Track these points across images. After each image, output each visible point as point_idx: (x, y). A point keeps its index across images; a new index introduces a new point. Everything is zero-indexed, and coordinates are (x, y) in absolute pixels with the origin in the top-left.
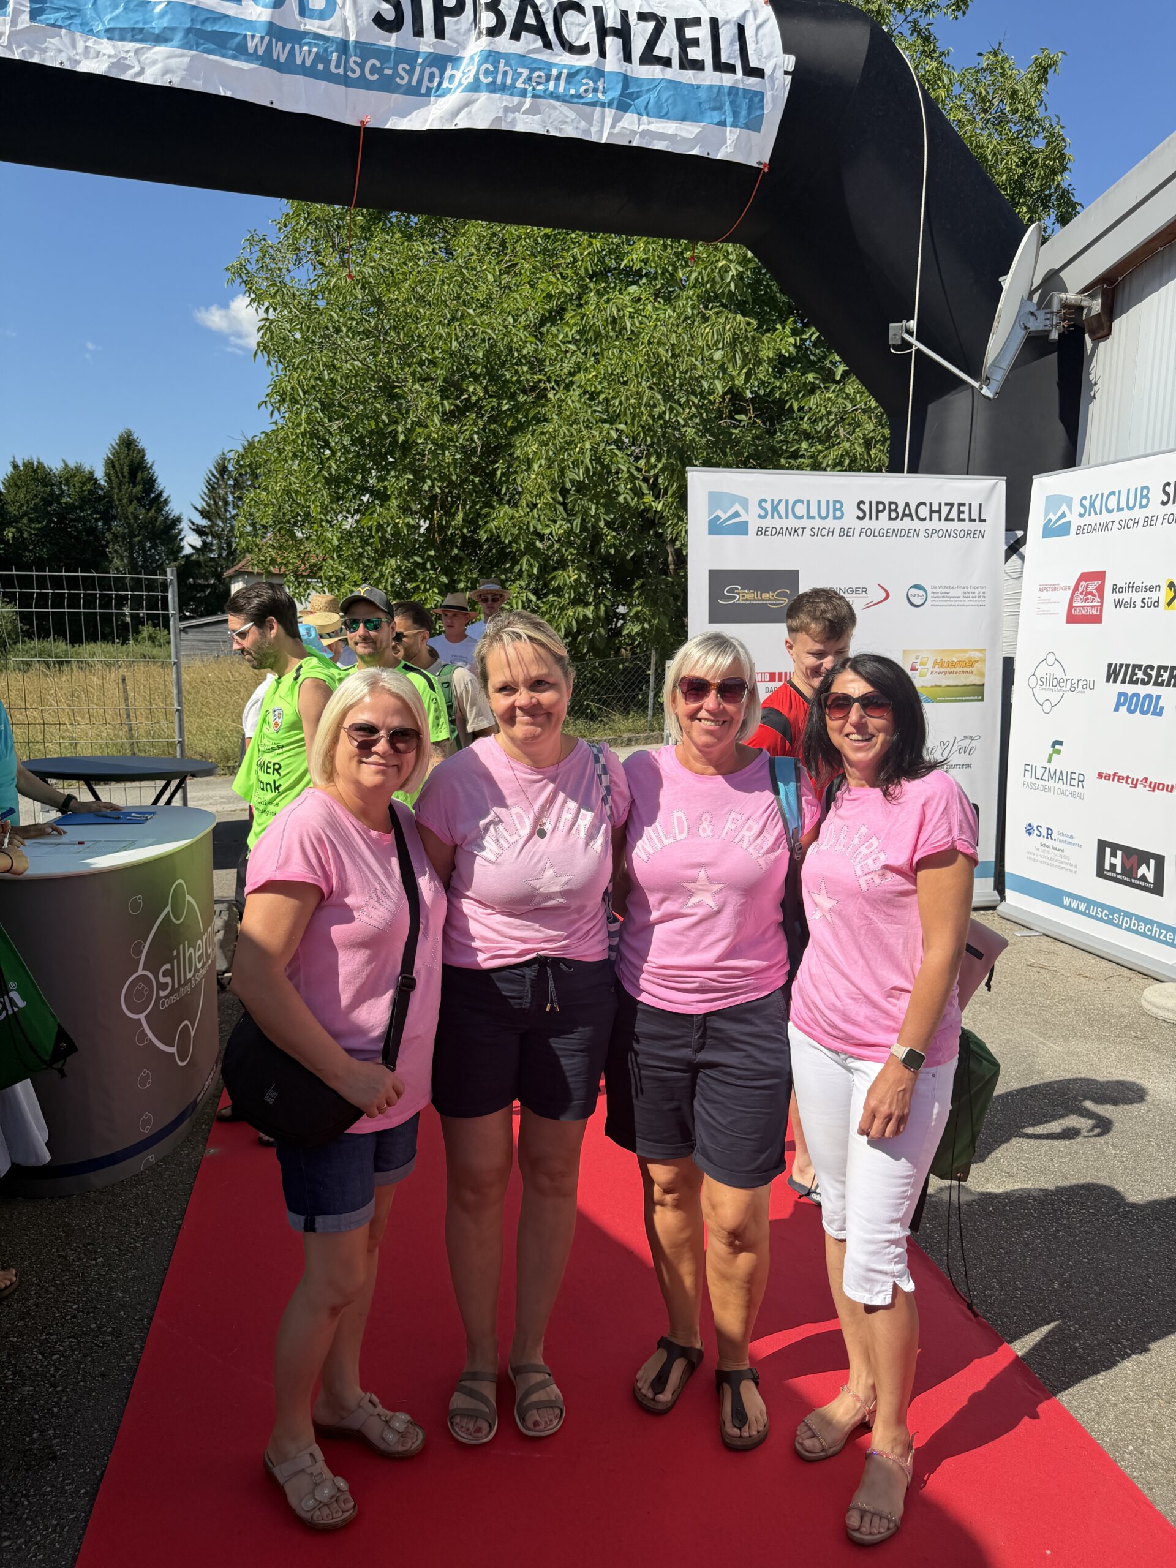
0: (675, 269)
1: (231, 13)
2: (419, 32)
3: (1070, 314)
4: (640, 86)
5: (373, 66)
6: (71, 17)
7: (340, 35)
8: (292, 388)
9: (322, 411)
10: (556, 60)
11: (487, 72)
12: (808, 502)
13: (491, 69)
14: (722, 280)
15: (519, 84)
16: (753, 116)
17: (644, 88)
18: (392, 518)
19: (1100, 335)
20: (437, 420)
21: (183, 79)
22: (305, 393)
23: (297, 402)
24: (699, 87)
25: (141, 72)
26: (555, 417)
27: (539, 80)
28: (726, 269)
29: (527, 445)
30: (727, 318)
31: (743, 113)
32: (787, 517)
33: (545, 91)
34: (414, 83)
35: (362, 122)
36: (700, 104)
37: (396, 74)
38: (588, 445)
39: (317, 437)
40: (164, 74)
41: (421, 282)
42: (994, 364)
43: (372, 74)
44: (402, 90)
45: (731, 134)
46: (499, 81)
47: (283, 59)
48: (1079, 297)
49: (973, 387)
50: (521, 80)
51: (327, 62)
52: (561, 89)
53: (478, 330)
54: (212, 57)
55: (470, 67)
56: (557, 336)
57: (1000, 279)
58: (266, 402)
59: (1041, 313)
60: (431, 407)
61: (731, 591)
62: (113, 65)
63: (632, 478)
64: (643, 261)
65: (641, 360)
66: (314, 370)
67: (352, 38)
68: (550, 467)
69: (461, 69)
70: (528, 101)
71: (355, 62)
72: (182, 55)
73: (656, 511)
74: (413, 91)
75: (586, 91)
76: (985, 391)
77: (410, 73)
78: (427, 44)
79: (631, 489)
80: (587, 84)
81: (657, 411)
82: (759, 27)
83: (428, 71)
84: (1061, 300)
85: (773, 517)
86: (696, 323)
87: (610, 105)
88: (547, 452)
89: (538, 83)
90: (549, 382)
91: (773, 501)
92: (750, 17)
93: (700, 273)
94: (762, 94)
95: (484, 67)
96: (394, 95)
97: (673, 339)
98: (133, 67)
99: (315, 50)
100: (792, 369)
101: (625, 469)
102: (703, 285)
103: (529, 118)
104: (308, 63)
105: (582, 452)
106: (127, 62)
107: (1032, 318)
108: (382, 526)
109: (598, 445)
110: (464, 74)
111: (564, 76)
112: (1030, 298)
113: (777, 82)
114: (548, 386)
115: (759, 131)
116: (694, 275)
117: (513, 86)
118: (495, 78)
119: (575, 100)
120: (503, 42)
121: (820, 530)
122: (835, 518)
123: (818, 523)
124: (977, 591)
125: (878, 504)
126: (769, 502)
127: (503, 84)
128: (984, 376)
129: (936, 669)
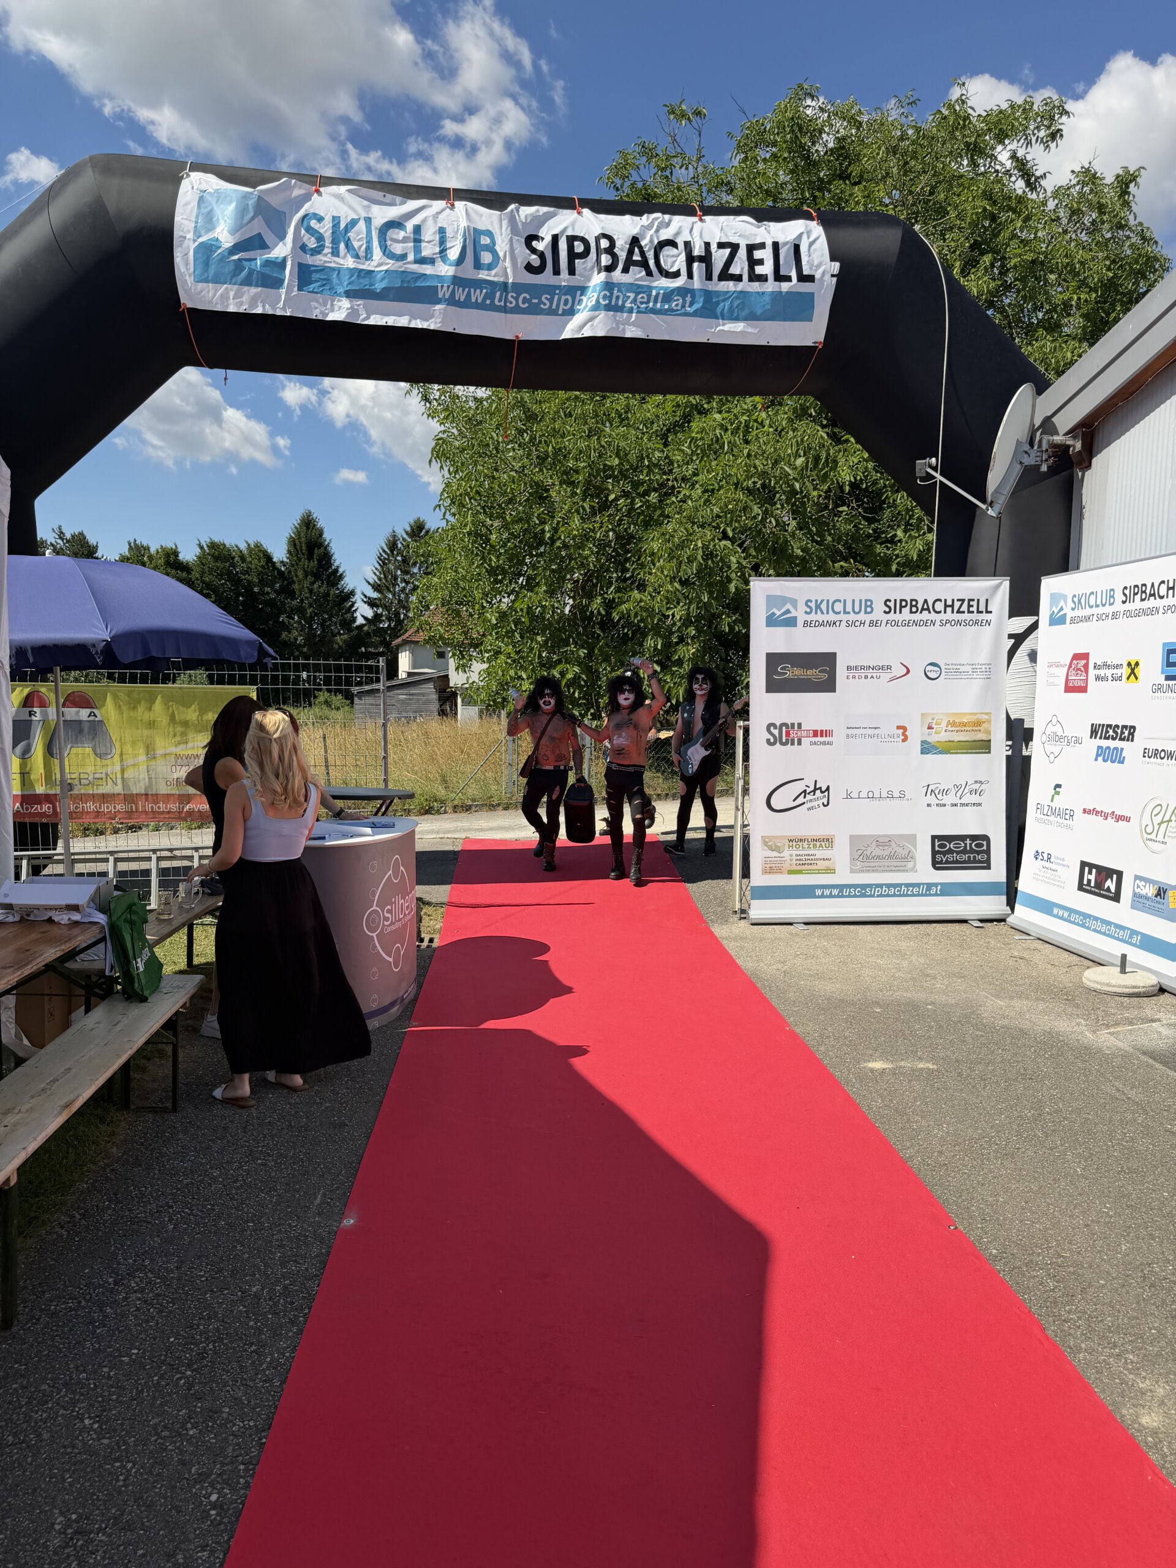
1: (428, 272)
2: (557, 272)
3: (1058, 452)
4: (719, 296)
5: (525, 297)
6: (324, 285)
7: (502, 279)
8: (461, 495)
9: (485, 513)
10: (655, 284)
11: (605, 297)
12: (845, 600)
13: (608, 294)
15: (628, 305)
16: (806, 312)
17: (721, 298)
18: (540, 601)
19: (1083, 466)
20: (577, 519)
21: (395, 321)
22: (471, 498)
23: (464, 506)
24: (763, 293)
25: (368, 318)
27: (642, 300)
29: (653, 542)
33: (646, 308)
34: (554, 307)
35: (517, 337)
36: (765, 305)
37: (541, 302)
38: (700, 543)
39: (480, 535)
40: (382, 318)
42: (996, 491)
43: (523, 303)
44: (545, 312)
46: (613, 303)
47: (462, 300)
48: (1065, 438)
49: (982, 509)
50: (629, 301)
51: (493, 299)
52: (658, 305)
55: (594, 294)
58: (439, 506)
59: (1033, 453)
60: (573, 509)
61: (783, 668)
62: (348, 315)
67: (511, 281)
69: (588, 295)
70: (634, 315)
71: (512, 296)
74: (552, 312)
75: (677, 305)
76: (990, 512)
77: (551, 301)
78: (564, 278)
80: (678, 300)
82: (811, 244)
84: (1049, 441)
85: (816, 613)
87: (694, 314)
89: (642, 303)
91: (817, 600)
92: (805, 236)
94: (813, 294)
95: (603, 293)
96: (539, 317)
98: (363, 315)
99: (484, 291)
103: (635, 328)
104: (480, 301)
106: (359, 312)
107: (1026, 456)
108: (531, 608)
110: (589, 300)
111: (661, 296)
113: (825, 284)
117: (623, 306)
118: (610, 301)
119: (668, 313)
120: (617, 275)
121: (854, 623)
122: (866, 612)
123: (852, 617)
124: (984, 667)
125: (901, 601)
126: (814, 602)
127: (616, 304)
128: (989, 499)
129: (949, 728)
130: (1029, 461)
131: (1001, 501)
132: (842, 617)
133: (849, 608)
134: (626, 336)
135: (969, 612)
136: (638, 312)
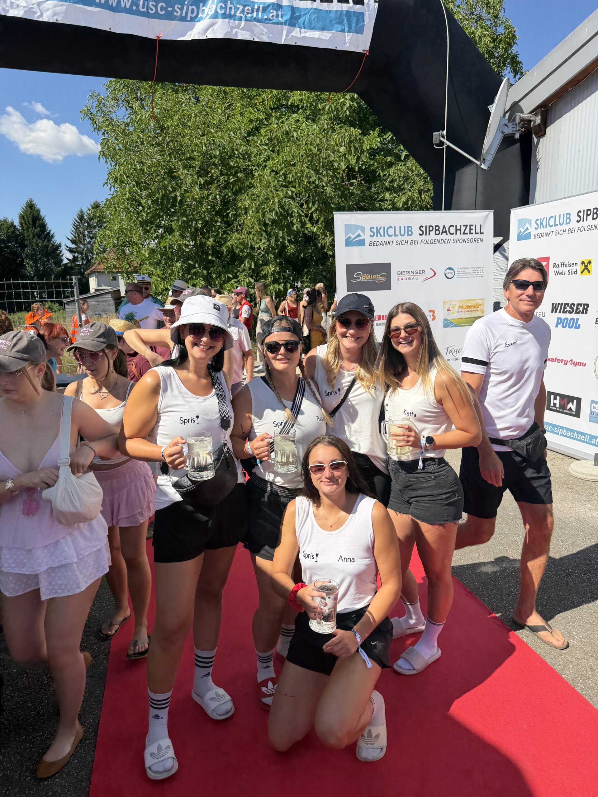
0: (317, 104)
3: (525, 124)
4: (300, 12)
5: (162, 6)
8: (121, 175)
9: (137, 186)
11: (221, 7)
12: (395, 227)
13: (223, 6)
14: (342, 109)
15: (238, 14)
16: (359, 26)
17: (302, 13)
18: (177, 242)
19: (540, 135)
20: (197, 188)
21: (63, 18)
22: (127, 177)
23: (123, 182)
24: (330, 11)
25: (42, 15)
26: (258, 185)
27: (248, 11)
28: (344, 104)
29: (245, 201)
30: (346, 129)
31: (354, 25)
32: (384, 236)
33: (252, 17)
34: (184, 15)
35: (158, 37)
36: (331, 21)
37: (174, 10)
38: (276, 200)
39: (135, 201)
40: (53, 16)
41: (184, 115)
42: (487, 152)
43: (161, 10)
44: (178, 18)
45: (348, 36)
46: (228, 12)
47: (114, 5)
48: (529, 115)
49: (477, 165)
50: (239, 12)
51: (138, 6)
52: (260, 16)
53: (217, 140)
54: (78, 5)
55: (213, 5)
56: (257, 142)
57: (489, 107)
58: (107, 183)
59: (510, 125)
60: (194, 183)
61: (358, 275)
62: (26, 12)
63: (300, 216)
64: (299, 100)
65: (302, 153)
66: (132, 165)
68: (258, 212)
69: (208, 7)
70: (243, 23)
71: (152, 5)
72: (62, 5)
73: (313, 232)
74: (183, 19)
75: (273, 16)
76: (483, 166)
77: (181, 9)
79: (299, 221)
80: (273, 12)
81: (311, 180)
83: (190, 8)
84: (520, 117)
85: (377, 236)
86: (329, 133)
87: (285, 23)
88: (255, 204)
89: (248, 13)
90: (254, 166)
91: (377, 228)
93: (330, 106)
94: (364, 13)
95: (220, 5)
96: (173, 22)
97: (318, 141)
98: (37, 12)
100: (379, 154)
101: (296, 211)
102: (333, 112)
103: (243, 33)
104: (128, 7)
105: (273, 204)
106: (33, 10)
107: (506, 127)
108: (171, 246)
109: (282, 199)
110: (209, 9)
111: (261, 9)
112: (504, 116)
113: (371, 7)
114: (253, 168)
115: (362, 34)
116: (327, 107)
117: (235, 15)
118: (226, 11)
119: (267, 22)
121: (401, 242)
122: (408, 235)
123: (400, 238)
124: (479, 269)
125: (430, 226)
126: (375, 228)
127: (230, 14)
128: (482, 158)
129: (460, 310)
130: (508, 131)
131: (489, 158)
132: (393, 238)
133: (398, 232)
134: (239, 38)
135: (471, 233)
136: (246, 20)
